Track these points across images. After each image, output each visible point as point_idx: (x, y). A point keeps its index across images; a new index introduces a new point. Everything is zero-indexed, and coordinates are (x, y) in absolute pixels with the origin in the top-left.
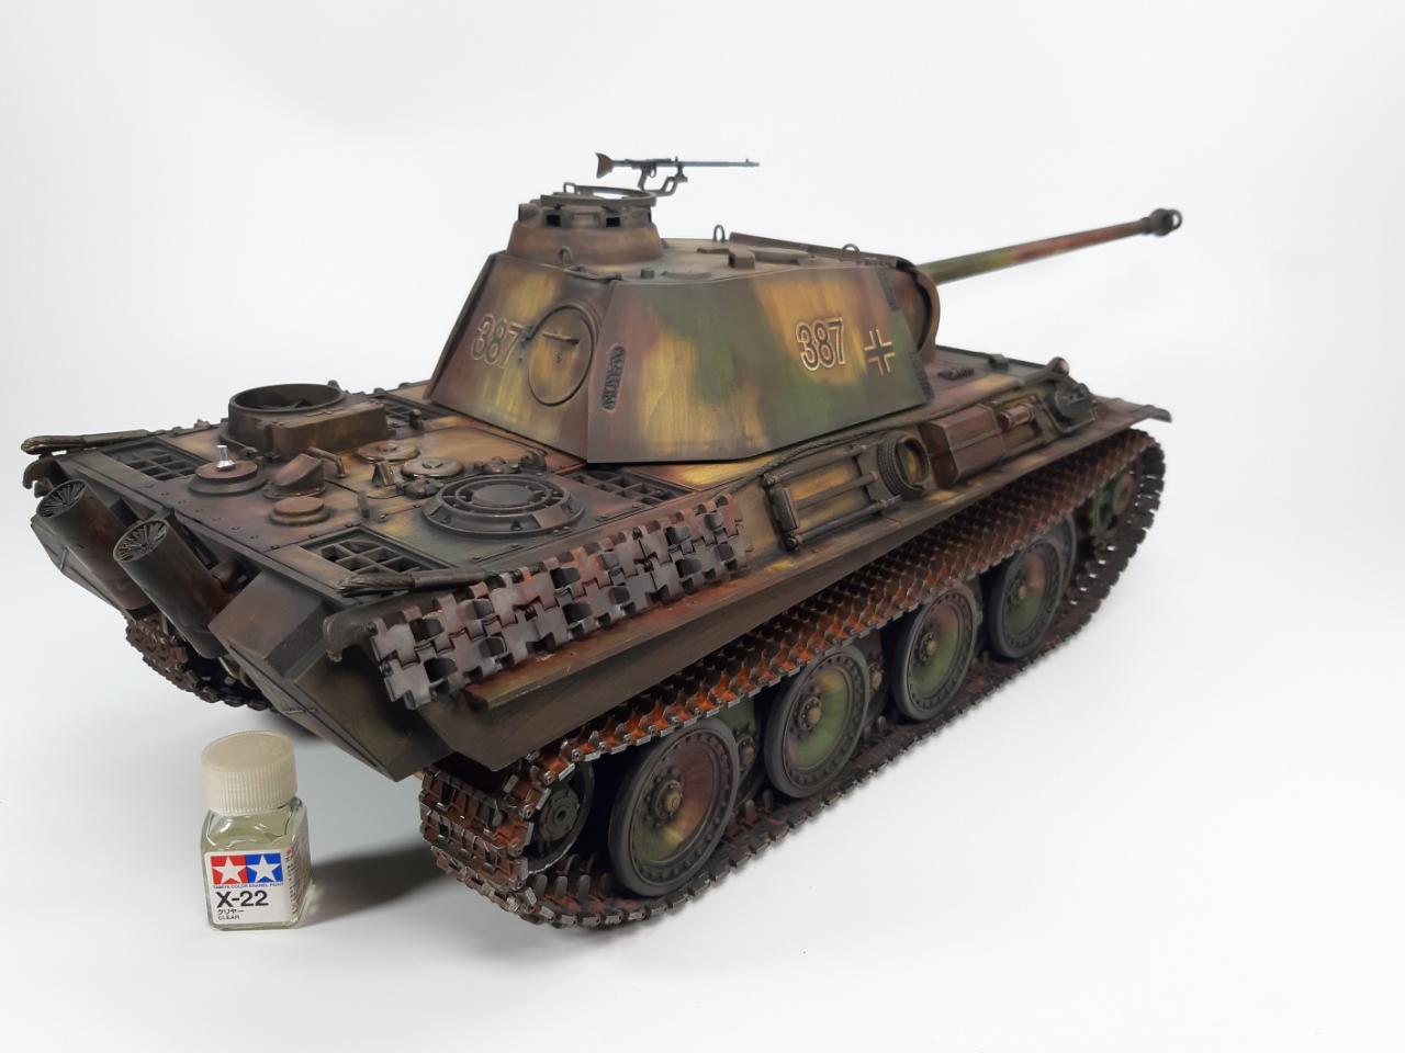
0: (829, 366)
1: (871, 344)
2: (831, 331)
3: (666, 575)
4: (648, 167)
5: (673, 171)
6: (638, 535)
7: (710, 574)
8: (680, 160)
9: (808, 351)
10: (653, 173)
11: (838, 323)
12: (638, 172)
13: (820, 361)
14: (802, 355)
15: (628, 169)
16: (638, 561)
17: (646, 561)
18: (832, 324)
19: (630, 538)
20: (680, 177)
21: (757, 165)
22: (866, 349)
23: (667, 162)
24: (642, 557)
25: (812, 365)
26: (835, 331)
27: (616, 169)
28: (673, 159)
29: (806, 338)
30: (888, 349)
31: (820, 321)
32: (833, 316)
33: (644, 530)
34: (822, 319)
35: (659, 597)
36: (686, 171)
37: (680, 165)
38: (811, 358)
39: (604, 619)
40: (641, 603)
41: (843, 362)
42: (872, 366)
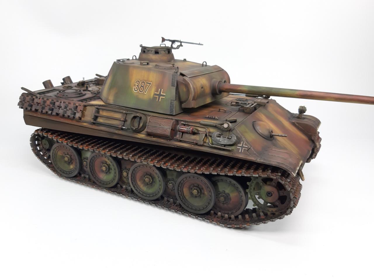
0: (140, 93)
1: (158, 92)
2: (146, 85)
3: (61, 112)
4: (173, 42)
5: (179, 44)
6: (61, 102)
7: (69, 116)
8: (181, 41)
9: (136, 87)
10: (174, 43)
11: (150, 84)
12: (171, 43)
13: (139, 90)
14: (134, 87)
15: (168, 42)
16: (58, 106)
17: (60, 107)
18: (147, 83)
19: (59, 102)
20: (181, 45)
21: (203, 45)
22: (155, 93)
23: (177, 41)
24: (59, 106)
25: (135, 90)
26: (148, 85)
27: (166, 41)
28: (179, 40)
29: (137, 84)
30: (163, 96)
31: (144, 81)
32: (149, 81)
33: (62, 102)
34: (145, 81)
35: (57, 114)
36: (182, 44)
37: (181, 42)
38: (136, 89)
39: (47, 112)
40: (54, 114)
41: (145, 93)
42: (154, 98)
